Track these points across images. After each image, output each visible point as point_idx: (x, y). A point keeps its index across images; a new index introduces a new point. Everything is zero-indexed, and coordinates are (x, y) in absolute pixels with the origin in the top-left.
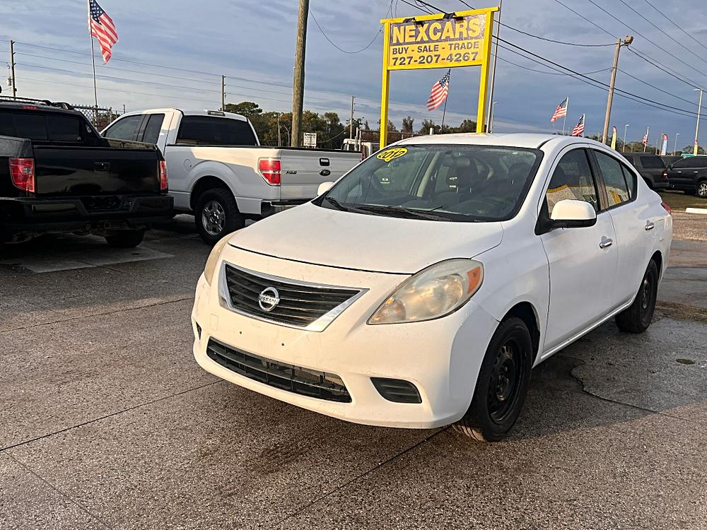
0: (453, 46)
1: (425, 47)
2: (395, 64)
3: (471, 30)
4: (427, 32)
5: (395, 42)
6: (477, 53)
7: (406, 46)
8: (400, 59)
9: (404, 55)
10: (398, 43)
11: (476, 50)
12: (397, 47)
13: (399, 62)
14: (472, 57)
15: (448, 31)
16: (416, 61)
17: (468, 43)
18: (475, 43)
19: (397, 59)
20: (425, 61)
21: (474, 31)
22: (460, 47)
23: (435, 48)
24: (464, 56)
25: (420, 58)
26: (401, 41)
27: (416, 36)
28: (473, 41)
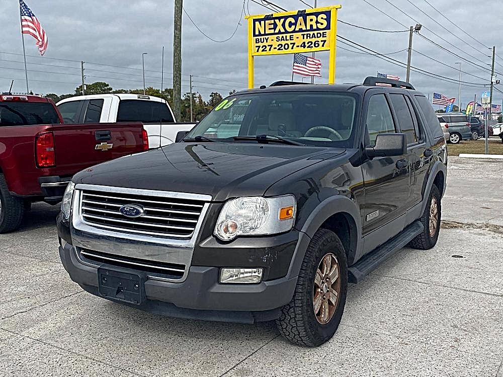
0: (305, 36)
1: (283, 37)
2: (258, 51)
3: (319, 23)
4: (283, 25)
5: (257, 33)
6: (325, 41)
7: (267, 37)
8: (262, 47)
9: (265, 43)
10: (260, 34)
11: (324, 39)
12: (259, 37)
13: (261, 49)
14: (321, 44)
15: (301, 24)
16: (275, 48)
17: (317, 34)
18: (323, 33)
19: (259, 47)
20: (283, 48)
21: (322, 24)
22: (311, 36)
23: (290, 38)
24: (315, 44)
25: (278, 46)
26: (262, 33)
27: (275, 28)
28: (321, 32)
